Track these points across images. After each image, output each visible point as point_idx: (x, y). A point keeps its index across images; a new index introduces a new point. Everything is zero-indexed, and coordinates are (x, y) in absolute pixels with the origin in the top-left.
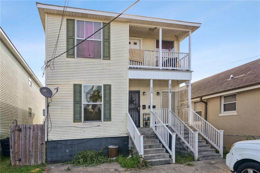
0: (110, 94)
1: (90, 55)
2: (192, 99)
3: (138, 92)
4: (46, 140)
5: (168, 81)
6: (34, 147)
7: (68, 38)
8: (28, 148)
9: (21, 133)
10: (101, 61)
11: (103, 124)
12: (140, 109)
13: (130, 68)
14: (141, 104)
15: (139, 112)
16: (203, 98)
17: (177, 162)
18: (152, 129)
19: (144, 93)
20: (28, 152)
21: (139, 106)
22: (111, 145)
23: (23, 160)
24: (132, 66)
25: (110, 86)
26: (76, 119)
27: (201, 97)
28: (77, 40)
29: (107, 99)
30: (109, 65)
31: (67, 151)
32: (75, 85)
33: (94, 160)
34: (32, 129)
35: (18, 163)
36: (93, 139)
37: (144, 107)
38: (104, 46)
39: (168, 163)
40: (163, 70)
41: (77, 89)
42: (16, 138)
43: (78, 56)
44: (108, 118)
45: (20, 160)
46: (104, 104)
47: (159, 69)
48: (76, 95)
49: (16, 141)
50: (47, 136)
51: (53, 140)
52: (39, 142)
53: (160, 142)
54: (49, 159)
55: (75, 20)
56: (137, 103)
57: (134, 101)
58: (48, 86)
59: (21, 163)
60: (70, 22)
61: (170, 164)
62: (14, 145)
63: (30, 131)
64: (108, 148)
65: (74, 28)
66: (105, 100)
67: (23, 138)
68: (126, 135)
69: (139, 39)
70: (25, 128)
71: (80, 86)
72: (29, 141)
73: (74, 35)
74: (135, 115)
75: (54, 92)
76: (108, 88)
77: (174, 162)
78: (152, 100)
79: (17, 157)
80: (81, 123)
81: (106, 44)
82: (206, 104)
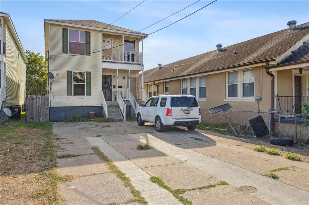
0: (90, 78)
1: (77, 52)
2: (144, 83)
3: (111, 76)
4: (49, 106)
5: (128, 70)
6: (41, 111)
7: (63, 41)
8: (38, 111)
9: (33, 101)
10: (85, 56)
11: (86, 97)
12: (111, 88)
13: (103, 61)
14: (113, 85)
15: (111, 90)
16: (156, 82)
17: (127, 120)
18: (117, 102)
19: (114, 77)
20: (38, 113)
21: (111, 86)
22: (91, 111)
23: (35, 119)
24: (104, 60)
25: (90, 72)
26: (69, 93)
27: (154, 82)
28: (69, 42)
29: (88, 81)
30: (90, 59)
31: (63, 114)
32: (68, 71)
33: (80, 120)
34: (41, 98)
35: (31, 120)
36: (79, 107)
37: (114, 87)
38: (86, 46)
39: (122, 120)
40: (125, 63)
41: (69, 73)
42: (30, 104)
43: (70, 53)
44: (89, 94)
45: (33, 119)
46: (87, 84)
47: (122, 63)
48: (69, 78)
49: (30, 106)
50: (51, 103)
51: (54, 106)
52: (45, 107)
53: (120, 110)
54: (51, 119)
55: (68, 29)
56: (110, 83)
57: (107, 82)
58: (51, 71)
59: (33, 120)
60: (65, 31)
61: (123, 121)
62: (29, 109)
63: (39, 100)
64: (88, 113)
65: (67, 34)
66: (87, 82)
67: (35, 104)
68: (101, 106)
69: (111, 39)
70: (36, 98)
71: (71, 72)
72: (39, 106)
73: (67, 39)
74: (108, 92)
75: (55, 76)
76: (89, 74)
77: (125, 120)
78: (117, 83)
79: (31, 117)
80: (72, 96)
81: (88, 45)
82: (158, 86)
